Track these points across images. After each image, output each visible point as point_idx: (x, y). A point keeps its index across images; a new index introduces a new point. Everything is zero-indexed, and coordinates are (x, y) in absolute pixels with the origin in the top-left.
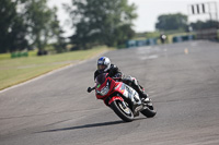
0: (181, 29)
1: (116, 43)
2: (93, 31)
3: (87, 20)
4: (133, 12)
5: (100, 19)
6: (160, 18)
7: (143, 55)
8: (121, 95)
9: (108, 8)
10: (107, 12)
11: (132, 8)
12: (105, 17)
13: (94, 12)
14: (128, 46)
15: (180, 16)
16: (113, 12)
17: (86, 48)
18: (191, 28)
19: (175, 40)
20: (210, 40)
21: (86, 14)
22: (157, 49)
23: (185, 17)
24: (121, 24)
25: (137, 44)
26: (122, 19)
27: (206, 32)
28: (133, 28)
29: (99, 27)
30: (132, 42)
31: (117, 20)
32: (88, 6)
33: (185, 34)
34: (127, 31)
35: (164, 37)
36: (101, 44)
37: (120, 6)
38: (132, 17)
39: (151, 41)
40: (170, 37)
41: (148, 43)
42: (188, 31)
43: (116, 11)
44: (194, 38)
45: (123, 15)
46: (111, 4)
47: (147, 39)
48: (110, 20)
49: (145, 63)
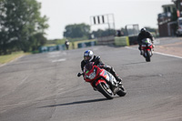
0: (85, 37)
1: (31, 49)
2: (12, 39)
3: (7, 29)
4: (45, 23)
5: (18, 29)
6: (67, 27)
7: (54, 59)
8: (104, 79)
9: (24, 19)
10: (24, 23)
11: (44, 19)
12: (21, 27)
13: (12, 24)
14: (41, 52)
15: (84, 26)
16: (28, 23)
17: (6, 54)
18: (93, 36)
19: (80, 46)
20: (109, 45)
21: (6, 25)
22: (65, 53)
23: (88, 27)
24: (35, 33)
25: (48, 50)
26: (36, 29)
27: (105, 39)
28: (45, 36)
29: (16, 36)
30: (44, 48)
31: (31, 30)
32: (8, 18)
33: (88, 41)
34: (40, 39)
35: (68, 43)
36: (18, 50)
37: (34, 18)
38: (44, 27)
39: (60, 47)
40: (76, 44)
41: (57, 49)
42: (90, 38)
43: (31, 22)
44: (95, 44)
45: (37, 25)
46: (26, 16)
47: (57, 45)
48: (26, 30)
49: (55, 65)
